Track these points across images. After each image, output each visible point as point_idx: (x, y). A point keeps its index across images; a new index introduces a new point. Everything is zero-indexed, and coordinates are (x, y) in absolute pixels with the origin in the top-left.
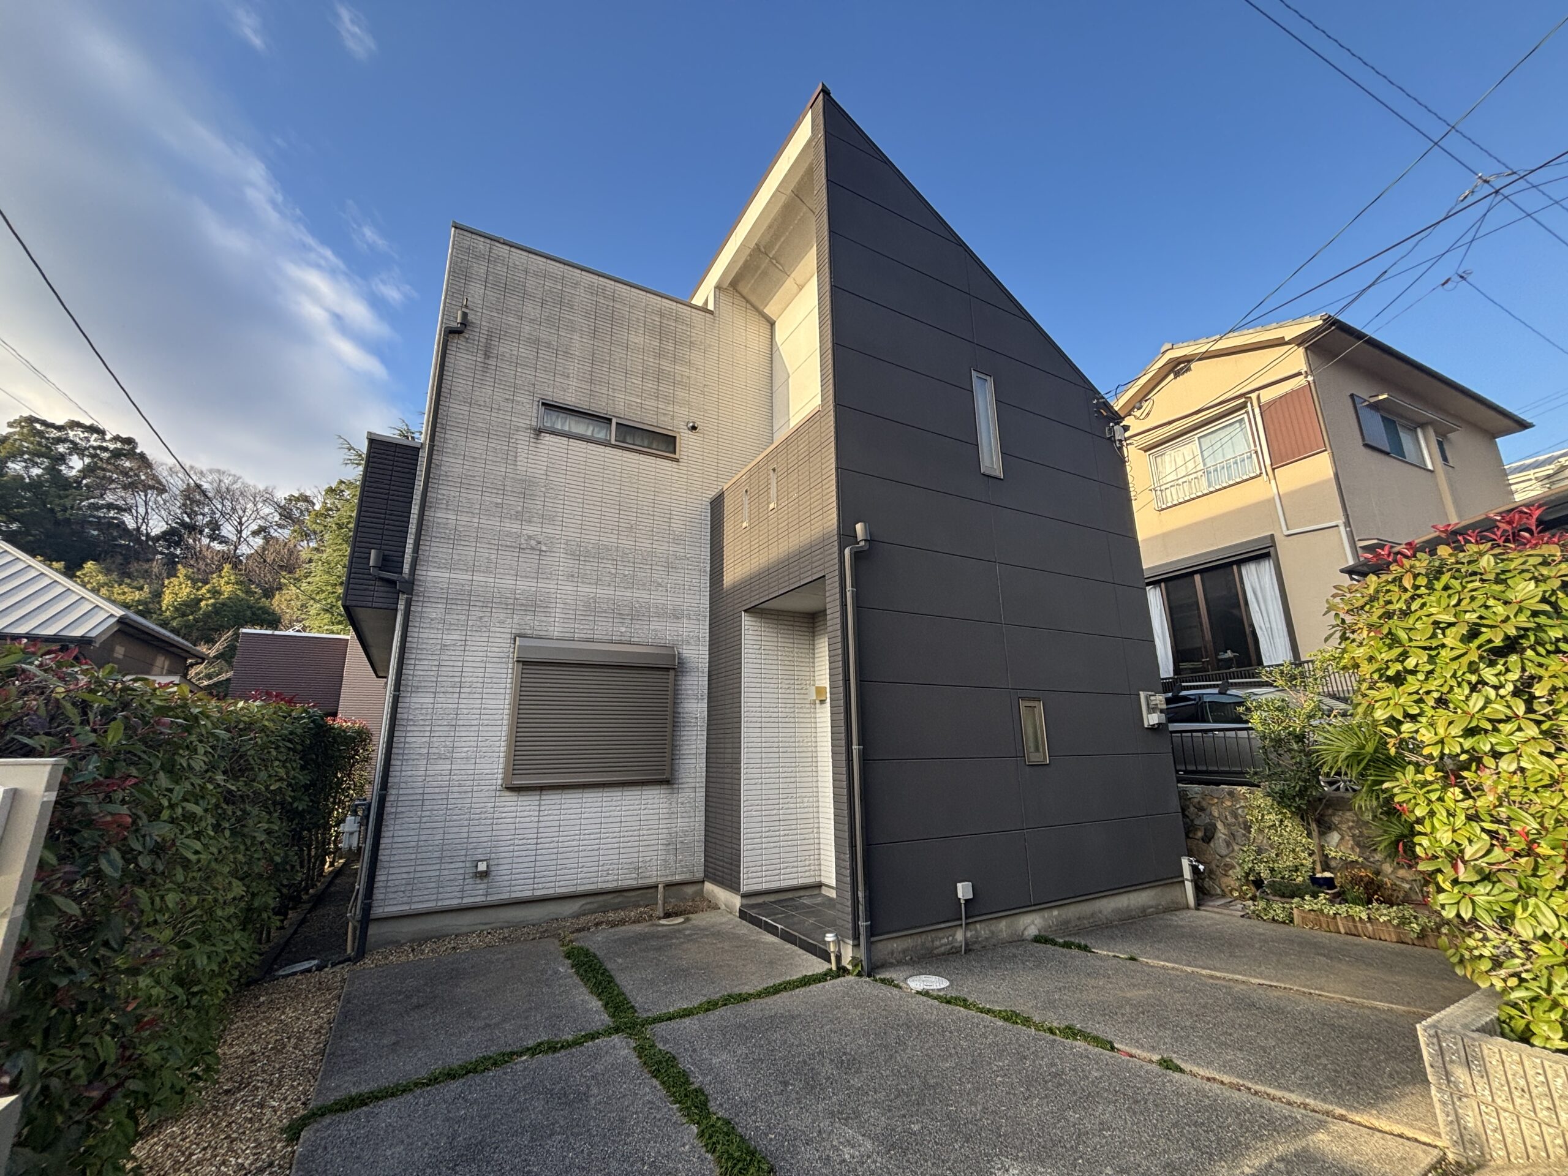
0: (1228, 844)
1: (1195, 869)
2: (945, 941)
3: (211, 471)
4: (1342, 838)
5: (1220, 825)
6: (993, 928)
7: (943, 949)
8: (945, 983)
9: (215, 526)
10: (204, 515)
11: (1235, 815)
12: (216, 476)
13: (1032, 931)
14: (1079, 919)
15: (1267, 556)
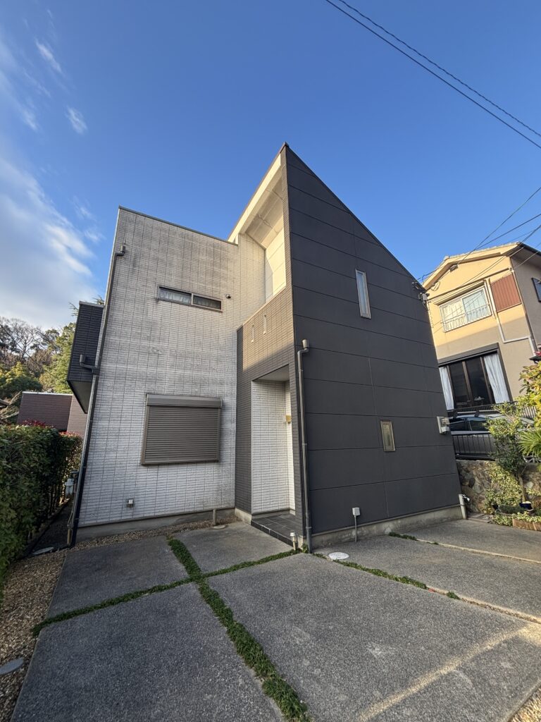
0: (481, 488)
1: (465, 500)
2: (347, 536)
3: (12, 320)
4: (534, 485)
5: (476, 479)
6: (370, 529)
7: (346, 539)
8: (347, 556)
9: (14, 344)
10: (9, 339)
11: (484, 474)
12: (15, 322)
13: (388, 530)
14: (411, 524)
15: (495, 352)
